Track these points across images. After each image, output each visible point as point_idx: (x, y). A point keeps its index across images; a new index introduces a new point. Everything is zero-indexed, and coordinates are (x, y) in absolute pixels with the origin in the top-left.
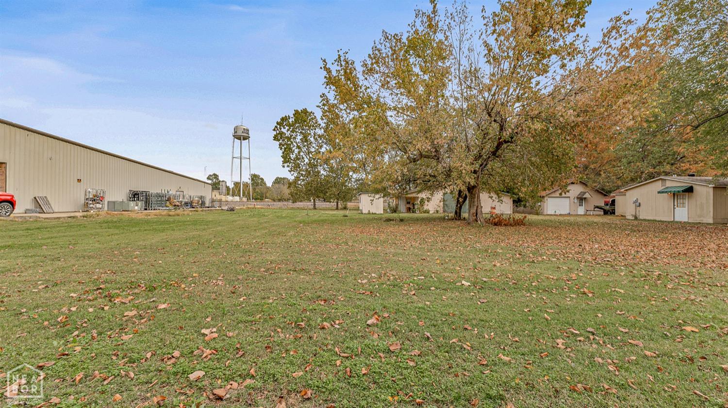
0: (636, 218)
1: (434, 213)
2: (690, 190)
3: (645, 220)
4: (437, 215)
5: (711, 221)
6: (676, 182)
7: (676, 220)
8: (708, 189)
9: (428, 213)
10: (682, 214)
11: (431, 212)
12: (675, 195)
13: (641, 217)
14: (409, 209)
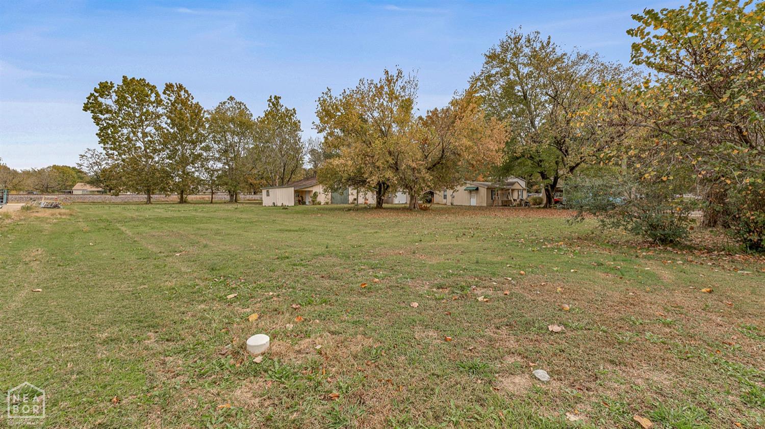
0: (452, 204)
1: (324, 204)
2: (477, 189)
3: (457, 205)
4: (326, 206)
5: (485, 205)
6: (470, 185)
7: (471, 205)
8: (484, 189)
9: (320, 204)
10: (474, 202)
11: (322, 204)
12: (470, 191)
13: (455, 204)
14: (299, 201)
